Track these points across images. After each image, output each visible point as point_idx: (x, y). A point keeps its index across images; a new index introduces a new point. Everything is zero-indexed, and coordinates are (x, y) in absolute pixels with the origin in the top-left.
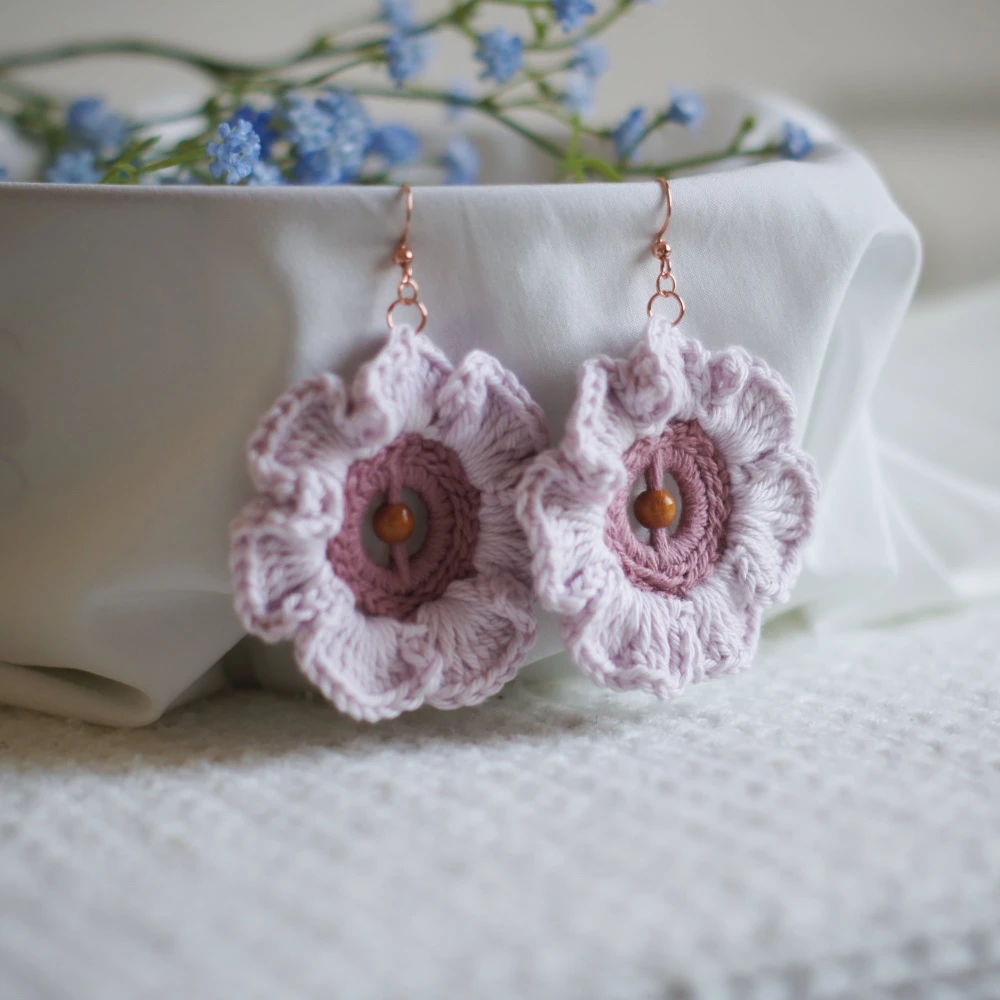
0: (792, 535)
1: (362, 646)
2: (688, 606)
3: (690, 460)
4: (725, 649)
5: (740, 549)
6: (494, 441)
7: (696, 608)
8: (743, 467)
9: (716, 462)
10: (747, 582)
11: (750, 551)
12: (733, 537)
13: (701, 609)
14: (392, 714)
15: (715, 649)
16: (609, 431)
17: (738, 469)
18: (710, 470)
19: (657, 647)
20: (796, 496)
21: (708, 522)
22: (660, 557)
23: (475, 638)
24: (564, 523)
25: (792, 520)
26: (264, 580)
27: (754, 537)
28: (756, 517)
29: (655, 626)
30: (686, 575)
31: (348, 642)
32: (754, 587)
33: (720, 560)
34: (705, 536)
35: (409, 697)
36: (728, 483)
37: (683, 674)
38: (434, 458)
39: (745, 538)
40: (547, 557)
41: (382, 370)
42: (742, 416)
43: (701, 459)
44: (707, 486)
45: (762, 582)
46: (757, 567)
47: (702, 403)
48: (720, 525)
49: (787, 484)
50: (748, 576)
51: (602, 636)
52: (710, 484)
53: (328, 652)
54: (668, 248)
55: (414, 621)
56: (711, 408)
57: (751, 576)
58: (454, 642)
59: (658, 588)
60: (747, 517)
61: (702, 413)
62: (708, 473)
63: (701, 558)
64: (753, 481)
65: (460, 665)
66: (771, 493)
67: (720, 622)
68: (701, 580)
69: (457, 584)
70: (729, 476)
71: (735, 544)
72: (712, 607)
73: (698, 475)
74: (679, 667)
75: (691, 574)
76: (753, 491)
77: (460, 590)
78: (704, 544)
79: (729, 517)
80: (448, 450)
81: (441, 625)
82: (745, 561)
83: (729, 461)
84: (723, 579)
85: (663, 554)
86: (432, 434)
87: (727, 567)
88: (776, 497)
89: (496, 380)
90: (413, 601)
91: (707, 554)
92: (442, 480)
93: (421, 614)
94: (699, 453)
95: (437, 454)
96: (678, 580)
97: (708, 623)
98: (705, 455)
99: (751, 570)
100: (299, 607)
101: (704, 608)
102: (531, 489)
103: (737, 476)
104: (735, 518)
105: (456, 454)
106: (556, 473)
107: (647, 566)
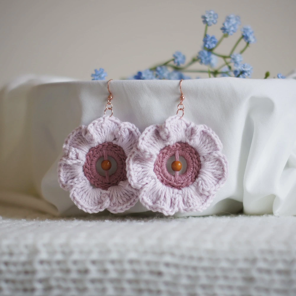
0: (220, 177)
1: (89, 194)
2: (180, 192)
3: (188, 154)
4: (191, 204)
5: (199, 178)
6: (131, 145)
7: (182, 192)
8: (203, 157)
9: (196, 155)
10: (199, 187)
11: (203, 179)
12: (199, 175)
13: (184, 193)
14: (96, 212)
15: (188, 204)
16: (154, 143)
17: (202, 157)
18: (194, 157)
19: (165, 200)
20: (220, 166)
21: (193, 171)
22: (175, 178)
23: (122, 196)
24: (139, 165)
25: (219, 172)
26: (65, 175)
27: (205, 176)
28: (206, 170)
29: (166, 195)
30: (182, 184)
31: (85, 192)
32: (201, 189)
33: (195, 181)
34: (191, 175)
35: (101, 208)
36: (199, 161)
37: (174, 208)
38: (117, 149)
39: (201, 176)
40: (129, 173)
41: (94, 124)
42: (202, 143)
43: (191, 154)
44: (193, 161)
45: (204, 188)
46: (204, 184)
47: (188, 138)
48: (196, 172)
49: (217, 162)
50: (200, 186)
51: (150, 196)
52: (194, 161)
53: (78, 194)
54: (183, 98)
55: (107, 190)
56: (190, 140)
57: (201, 186)
58: (116, 196)
59: (173, 186)
60: (203, 170)
61: (188, 141)
62: (194, 158)
63: (188, 180)
64: (206, 160)
65: (117, 202)
66: (211, 164)
67: (190, 197)
68: (187, 186)
69: (121, 182)
70: (199, 159)
71: (199, 177)
72: (188, 192)
73: (190, 158)
74: (173, 207)
75: (184, 184)
76: (205, 163)
77: (121, 183)
78: (191, 176)
79: (199, 170)
80: (120, 147)
81: (113, 191)
82: (200, 182)
83: (200, 155)
84: (194, 186)
85: (176, 178)
86: (114, 142)
87: (195, 183)
88: (214, 165)
89: (133, 130)
90: (109, 185)
91: (190, 179)
92: (119, 155)
93: (109, 189)
94: (191, 152)
95: (117, 148)
96: (179, 185)
97: (186, 197)
98: (192, 153)
99: (202, 184)
100: (71, 182)
101: (185, 193)
102: (131, 156)
103: (201, 159)
104: (201, 170)
105: (122, 148)
106: (136, 152)
107: (170, 180)
